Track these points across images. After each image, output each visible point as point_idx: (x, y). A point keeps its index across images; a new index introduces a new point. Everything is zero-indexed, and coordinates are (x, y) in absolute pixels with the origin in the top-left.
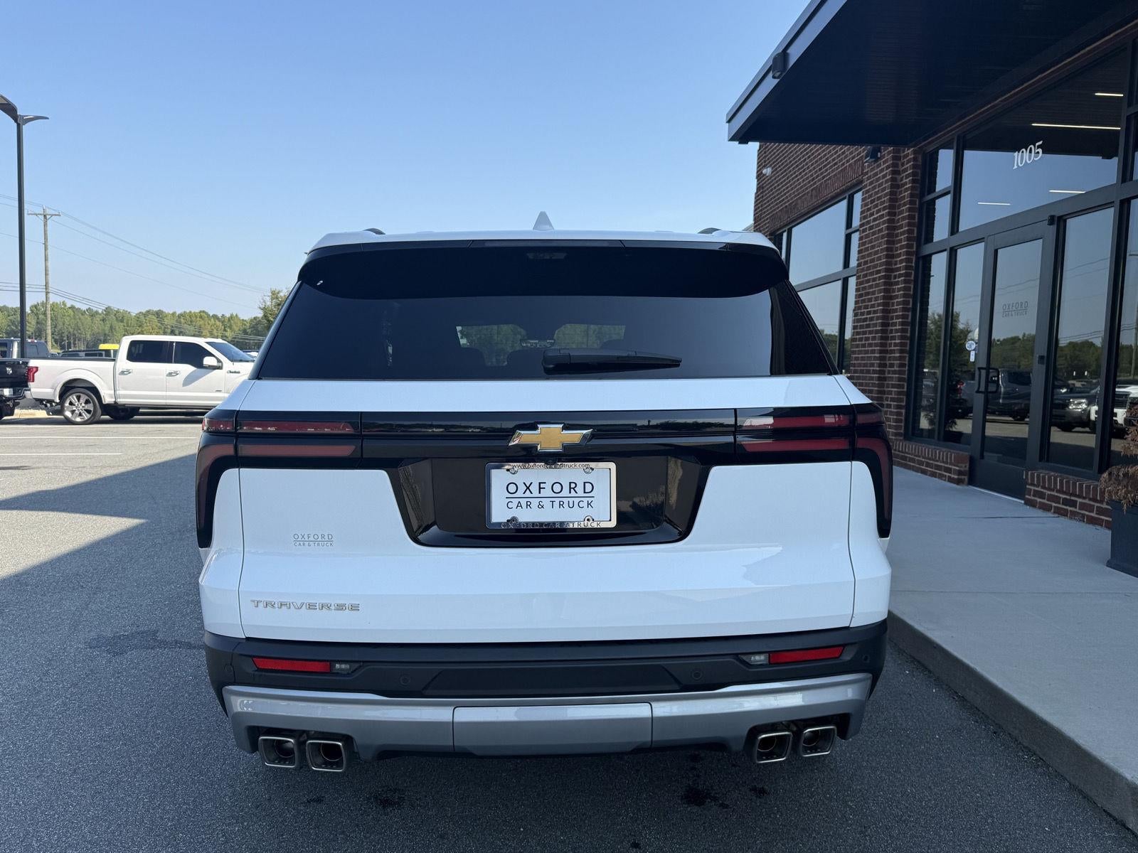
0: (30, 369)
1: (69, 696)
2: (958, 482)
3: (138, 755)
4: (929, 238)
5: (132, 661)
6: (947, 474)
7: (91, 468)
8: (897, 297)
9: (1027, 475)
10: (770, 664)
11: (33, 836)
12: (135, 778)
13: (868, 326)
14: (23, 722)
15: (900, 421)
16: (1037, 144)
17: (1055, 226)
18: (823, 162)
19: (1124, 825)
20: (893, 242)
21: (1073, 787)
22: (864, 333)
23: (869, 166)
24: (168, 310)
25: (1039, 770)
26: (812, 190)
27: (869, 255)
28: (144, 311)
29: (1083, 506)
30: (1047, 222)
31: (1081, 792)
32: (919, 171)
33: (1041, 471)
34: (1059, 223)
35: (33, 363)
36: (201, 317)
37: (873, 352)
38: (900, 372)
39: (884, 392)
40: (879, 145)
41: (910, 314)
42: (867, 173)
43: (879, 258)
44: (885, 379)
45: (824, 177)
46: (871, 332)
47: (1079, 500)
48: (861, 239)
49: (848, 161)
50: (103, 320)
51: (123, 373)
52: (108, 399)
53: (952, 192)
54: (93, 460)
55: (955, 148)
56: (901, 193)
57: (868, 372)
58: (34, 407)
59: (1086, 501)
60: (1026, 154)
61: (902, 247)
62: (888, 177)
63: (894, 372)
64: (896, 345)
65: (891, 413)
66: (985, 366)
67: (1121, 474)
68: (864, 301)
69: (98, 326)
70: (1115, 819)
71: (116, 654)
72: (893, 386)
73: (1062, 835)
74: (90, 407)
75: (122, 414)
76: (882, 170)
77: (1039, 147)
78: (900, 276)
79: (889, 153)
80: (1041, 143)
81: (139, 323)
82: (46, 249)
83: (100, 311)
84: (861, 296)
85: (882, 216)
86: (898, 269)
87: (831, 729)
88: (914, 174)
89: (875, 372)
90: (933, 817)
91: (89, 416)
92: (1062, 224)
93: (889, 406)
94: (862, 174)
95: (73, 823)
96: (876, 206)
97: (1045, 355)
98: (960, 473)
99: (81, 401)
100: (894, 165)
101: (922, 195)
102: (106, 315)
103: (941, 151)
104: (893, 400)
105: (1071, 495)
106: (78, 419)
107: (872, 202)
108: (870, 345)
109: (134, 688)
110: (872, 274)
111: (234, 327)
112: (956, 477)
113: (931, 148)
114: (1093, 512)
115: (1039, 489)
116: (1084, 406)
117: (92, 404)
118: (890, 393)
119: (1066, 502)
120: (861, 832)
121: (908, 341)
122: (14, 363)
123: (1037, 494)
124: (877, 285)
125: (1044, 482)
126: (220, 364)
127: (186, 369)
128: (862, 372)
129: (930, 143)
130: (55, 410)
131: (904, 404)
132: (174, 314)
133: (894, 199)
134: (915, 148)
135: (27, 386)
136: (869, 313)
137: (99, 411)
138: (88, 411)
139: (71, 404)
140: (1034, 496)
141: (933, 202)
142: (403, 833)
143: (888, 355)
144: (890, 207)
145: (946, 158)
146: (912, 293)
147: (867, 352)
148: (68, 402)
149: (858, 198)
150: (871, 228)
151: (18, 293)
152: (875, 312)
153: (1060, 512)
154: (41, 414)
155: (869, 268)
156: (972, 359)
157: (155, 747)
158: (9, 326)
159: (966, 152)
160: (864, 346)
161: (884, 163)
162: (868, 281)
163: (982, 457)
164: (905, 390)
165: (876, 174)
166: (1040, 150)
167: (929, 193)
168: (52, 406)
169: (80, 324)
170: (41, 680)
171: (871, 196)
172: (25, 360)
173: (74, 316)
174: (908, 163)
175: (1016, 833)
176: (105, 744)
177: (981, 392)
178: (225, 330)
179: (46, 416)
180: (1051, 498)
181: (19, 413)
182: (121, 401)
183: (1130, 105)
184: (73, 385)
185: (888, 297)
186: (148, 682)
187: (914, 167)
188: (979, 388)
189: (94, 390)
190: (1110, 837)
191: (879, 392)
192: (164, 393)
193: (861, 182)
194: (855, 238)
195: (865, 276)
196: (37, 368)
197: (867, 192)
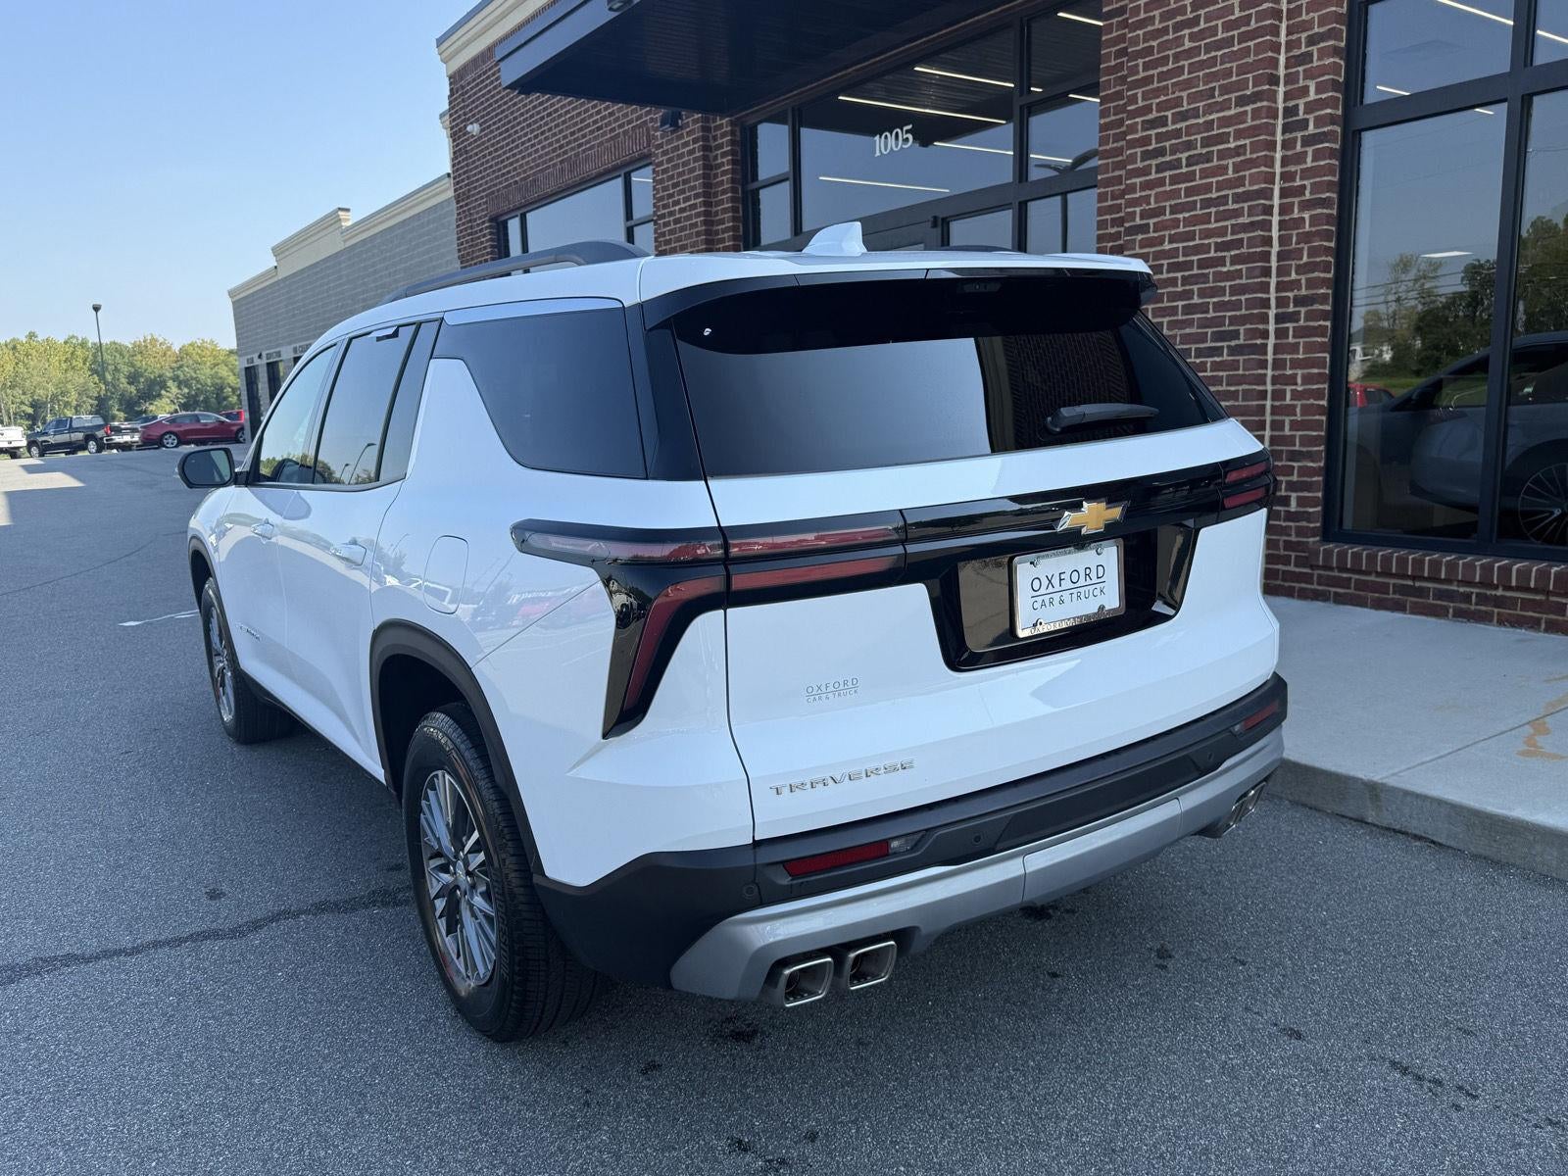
16: (905, 128)
17: (939, 229)
18: (576, 124)
19: (1362, 821)
21: (1295, 803)
23: (662, 136)
26: (562, 162)
30: (930, 224)
31: (1304, 805)
32: (738, 149)
34: (942, 224)
40: (679, 110)
42: (661, 145)
45: (580, 145)
49: (620, 126)
53: (791, 178)
55: (790, 122)
56: (716, 176)
60: (891, 139)
62: (696, 154)
70: (1351, 819)
73: (1335, 844)
76: (686, 144)
77: (907, 132)
79: (694, 121)
80: (910, 128)
85: (692, 206)
88: (732, 153)
92: (945, 224)
94: (649, 146)
96: (680, 192)
100: (705, 139)
101: (744, 182)
103: (764, 126)
107: (675, 186)
113: (751, 121)
129: (747, 115)
133: (709, 184)
134: (733, 118)
141: (758, 191)
144: (705, 195)
145: (772, 135)
149: (642, 179)
150: (678, 222)
159: (804, 130)
161: (689, 134)
165: (677, 148)
166: (910, 136)
167: (750, 181)
171: (670, 177)
174: (722, 137)
175: (1305, 853)
183: (1022, 93)
187: (732, 143)
190: (1364, 834)
193: (649, 156)
194: (642, 233)
197: (664, 171)
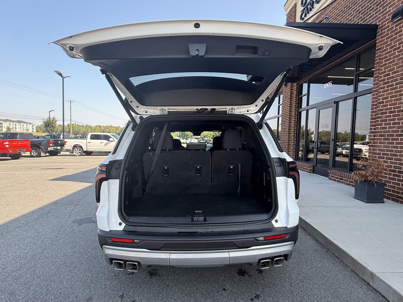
0: (65, 142)
1: (65, 238)
2: (310, 172)
3: (83, 258)
4: (301, 107)
5: (84, 227)
6: (307, 170)
7: (79, 168)
8: (292, 122)
9: (329, 171)
10: (265, 240)
11: (49, 285)
12: (81, 265)
13: (285, 130)
14: (52, 247)
15: (294, 156)
16: (330, 82)
17: (336, 104)
19: (369, 284)
20: (291, 108)
21: (352, 270)
22: (284, 132)
23: (284, 88)
24: (102, 125)
25: (341, 264)
27: (285, 111)
28: (96, 125)
29: (345, 180)
30: (333, 103)
31: (354, 272)
33: (333, 170)
34: (337, 103)
35: (65, 140)
36: (110, 127)
37: (286, 137)
38: (294, 143)
39: (289, 148)
40: (287, 83)
41: (296, 127)
42: (284, 90)
43: (287, 112)
44: (289, 144)
46: (285, 132)
47: (344, 178)
48: (282, 107)
50: (86, 128)
51: (89, 143)
52: (85, 150)
53: (307, 94)
54: (80, 166)
55: (308, 83)
56: (293, 95)
57: (285, 142)
58: (66, 151)
59: (346, 179)
60: (327, 84)
61: (293, 109)
62: (290, 91)
63: (292, 143)
64: (292, 135)
65: (291, 153)
66: (317, 141)
67: (357, 173)
68: (283, 123)
69: (84, 130)
70: (366, 282)
71: (80, 225)
72: (292, 146)
73: (350, 287)
74: (80, 151)
75: (88, 153)
76: (288, 89)
77: (331, 83)
78: (293, 117)
79: (290, 84)
80: (331, 82)
81: (95, 129)
82: (71, 110)
83: (85, 126)
84: (283, 122)
85: (288, 101)
86: (293, 115)
87: (282, 258)
88: (296, 90)
89: (287, 142)
90: (311, 280)
91: (80, 154)
92: (338, 103)
93: (291, 152)
94: (283, 90)
95: (61, 281)
96: (287, 98)
97: (334, 139)
98: (310, 170)
99: (78, 150)
100: (291, 88)
101: (299, 96)
102: (86, 126)
103: (304, 84)
104: (291, 150)
105: (342, 177)
106: (77, 155)
107: (285, 97)
108: (285, 135)
109: (84, 236)
110: (285, 116)
111: (119, 129)
112: (309, 171)
113: (301, 83)
114: (348, 182)
115: (333, 175)
116: (341, 150)
117: (81, 151)
118: (291, 148)
119: (340, 179)
120: (290, 285)
121: (296, 134)
122: (61, 140)
123: (332, 176)
124: (287, 119)
125: (334, 173)
126: (114, 140)
127: (105, 141)
128: (283, 142)
129: (301, 82)
130: (71, 152)
131: (295, 151)
132: (103, 126)
133: (291, 97)
134: (297, 83)
135: (64, 146)
136: (285, 127)
137: (83, 153)
138: (80, 153)
139: (75, 151)
140: (331, 177)
141: (302, 97)
142: (156, 285)
143: (290, 138)
144: (291, 99)
145: (305, 86)
146: (296, 121)
147: (284, 137)
148: (74, 150)
149: (281, 96)
150: (285, 104)
151: (62, 121)
152: (287, 126)
153: (338, 181)
154: (68, 153)
155: (285, 115)
156: (313, 139)
157: (87, 255)
158: (61, 129)
159: (311, 84)
160: (284, 135)
161: (288, 87)
162: (285, 118)
163: (316, 166)
164: (295, 147)
165: (286, 90)
166: (331, 84)
167: (301, 95)
168: (70, 151)
169: (79, 129)
170: (58, 233)
171: (285, 96)
172: (64, 139)
173: (78, 127)
174: (295, 87)
175: (336, 286)
176: (74, 254)
177: (316, 148)
178: (116, 130)
179: (69, 154)
180: (336, 178)
181: (62, 153)
182: (88, 150)
183: (356, 71)
184: (76, 146)
185: (290, 123)
186: (88, 234)
187: (297, 88)
188: (315, 147)
189: (81, 147)
190: (365, 288)
191: (288, 148)
192: (99, 148)
193: (282, 92)
194: (281, 107)
195: (284, 117)
196: (67, 142)
197: (284, 94)
